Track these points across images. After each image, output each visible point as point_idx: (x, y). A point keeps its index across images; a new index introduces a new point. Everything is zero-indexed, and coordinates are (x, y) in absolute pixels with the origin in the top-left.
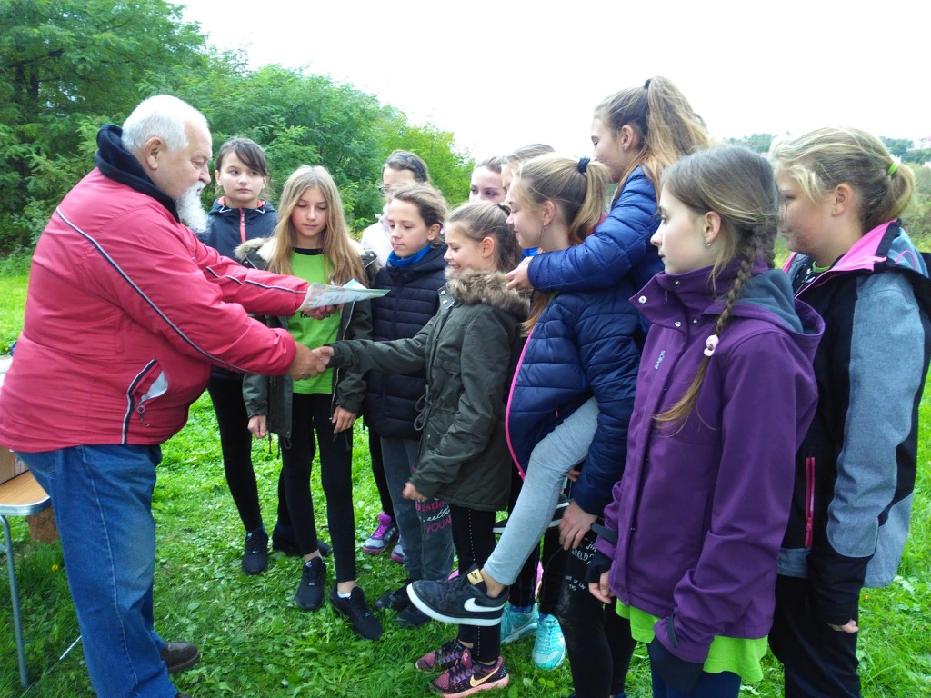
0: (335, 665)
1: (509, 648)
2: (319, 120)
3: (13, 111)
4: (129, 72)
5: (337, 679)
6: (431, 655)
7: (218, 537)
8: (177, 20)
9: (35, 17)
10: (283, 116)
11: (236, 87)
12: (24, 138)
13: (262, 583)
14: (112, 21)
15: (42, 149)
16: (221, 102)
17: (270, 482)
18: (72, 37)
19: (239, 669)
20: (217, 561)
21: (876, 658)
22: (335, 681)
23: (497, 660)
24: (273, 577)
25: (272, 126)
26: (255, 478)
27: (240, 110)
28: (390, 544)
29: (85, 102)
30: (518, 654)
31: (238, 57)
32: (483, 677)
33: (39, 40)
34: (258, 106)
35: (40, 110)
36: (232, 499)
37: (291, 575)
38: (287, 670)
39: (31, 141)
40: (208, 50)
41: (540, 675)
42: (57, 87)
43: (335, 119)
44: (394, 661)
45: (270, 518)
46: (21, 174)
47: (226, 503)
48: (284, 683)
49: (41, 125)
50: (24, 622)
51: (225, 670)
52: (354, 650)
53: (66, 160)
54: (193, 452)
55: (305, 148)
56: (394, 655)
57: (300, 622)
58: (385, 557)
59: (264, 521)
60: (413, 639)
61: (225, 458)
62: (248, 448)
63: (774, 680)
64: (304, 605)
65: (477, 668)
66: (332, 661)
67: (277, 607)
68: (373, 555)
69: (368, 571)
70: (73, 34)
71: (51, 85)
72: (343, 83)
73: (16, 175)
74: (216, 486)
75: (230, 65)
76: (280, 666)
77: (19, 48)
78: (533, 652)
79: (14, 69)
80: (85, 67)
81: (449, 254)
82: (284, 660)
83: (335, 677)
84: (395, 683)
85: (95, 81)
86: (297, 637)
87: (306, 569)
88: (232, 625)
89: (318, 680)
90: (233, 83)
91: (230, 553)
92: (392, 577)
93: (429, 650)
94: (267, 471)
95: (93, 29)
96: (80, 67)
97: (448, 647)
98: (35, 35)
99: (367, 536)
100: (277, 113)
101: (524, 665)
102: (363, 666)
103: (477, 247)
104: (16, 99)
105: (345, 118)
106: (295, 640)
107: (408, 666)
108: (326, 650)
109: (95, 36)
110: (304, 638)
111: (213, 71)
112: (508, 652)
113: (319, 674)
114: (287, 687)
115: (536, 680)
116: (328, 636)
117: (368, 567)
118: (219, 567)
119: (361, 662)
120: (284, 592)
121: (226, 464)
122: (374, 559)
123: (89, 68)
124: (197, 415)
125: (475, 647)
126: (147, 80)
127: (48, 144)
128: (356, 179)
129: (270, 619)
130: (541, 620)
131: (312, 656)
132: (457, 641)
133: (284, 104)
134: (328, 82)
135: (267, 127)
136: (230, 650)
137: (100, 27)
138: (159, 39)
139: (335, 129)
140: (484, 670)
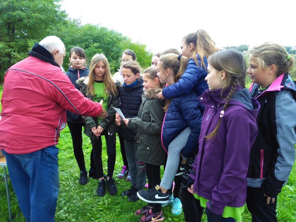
0: (108, 213)
1: (164, 208)
2: (103, 41)
3: (7, 38)
4: (43, 26)
5: (109, 218)
6: (139, 210)
7: (72, 173)
8: (58, 10)
9: (14, 9)
10: (92, 40)
11: (77, 31)
12: (10, 47)
13: (86, 187)
14: (38, 10)
15: (16, 50)
16: (72, 35)
17: (88, 155)
18: (25, 15)
19: (78, 214)
20: (71, 180)
21: (281, 212)
22: (109, 219)
23: (160, 212)
24: (89, 185)
25: (88, 43)
26: (83, 154)
27: (78, 38)
28: (126, 175)
29: (30, 36)
30: (167, 210)
31: (78, 21)
32: (156, 217)
33: (15, 16)
34: (84, 37)
35: (15, 38)
36: (76, 161)
37: (95, 185)
38: (93, 215)
39: (12, 48)
40: (68, 19)
41: (174, 217)
42: (21, 31)
43: (108, 41)
44: (127, 212)
45: (88, 167)
46: (9, 58)
47: (74, 162)
48: (93, 219)
49: (16, 43)
50: (10, 199)
51: (74, 215)
52: (115, 209)
53: (23, 54)
54: (64, 146)
55: (99, 50)
56: (127, 210)
57: (98, 200)
58: (124, 179)
59: (86, 168)
60: (133, 205)
61: (74, 148)
62: (81, 145)
63: (249, 219)
64: (99, 194)
65: (154, 215)
66: (108, 212)
67: (90, 195)
68: (121, 178)
69: (119, 184)
70: (26, 14)
71: (19, 30)
72: (111, 29)
73: (8, 58)
74: (71, 157)
75: (75, 24)
76: (91, 214)
77: (9, 19)
78: (172, 210)
79: (7, 25)
80: (29, 25)
81: (144, 84)
82: (93, 212)
83: (108, 217)
84: (128, 219)
85: (33, 29)
86: (97, 205)
87: (99, 183)
88: (76, 201)
89: (103, 218)
90: (76, 29)
91: (75, 178)
92: (127, 185)
93: (138, 209)
94: (87, 152)
95: (32, 12)
96: (28, 24)
97: (145, 208)
98: (14, 15)
99: (119, 173)
100: (90, 39)
101: (169, 214)
102: (118, 214)
103: (153, 81)
104: (8, 35)
105: (112, 40)
106: (96, 205)
107: (132, 214)
108: (106, 209)
109: (33, 15)
110: (99, 205)
111: (70, 26)
112: (164, 209)
113: (104, 216)
114: (93, 220)
115: (173, 219)
116: (106, 204)
117: (119, 182)
118: (72, 182)
119: (117, 212)
120: (92, 190)
121: (74, 150)
122: (121, 180)
123: (31, 25)
124: (65, 134)
125: (153, 208)
126: (50, 28)
127: (18, 49)
128: (115, 60)
129: (88, 199)
130: (174, 199)
131: (101, 210)
132: (148, 206)
133: (92, 36)
134: (106, 29)
135: (87, 43)
136: (75, 209)
137: (34, 12)
138: (53, 15)
139: (108, 44)
140: (156, 215)
